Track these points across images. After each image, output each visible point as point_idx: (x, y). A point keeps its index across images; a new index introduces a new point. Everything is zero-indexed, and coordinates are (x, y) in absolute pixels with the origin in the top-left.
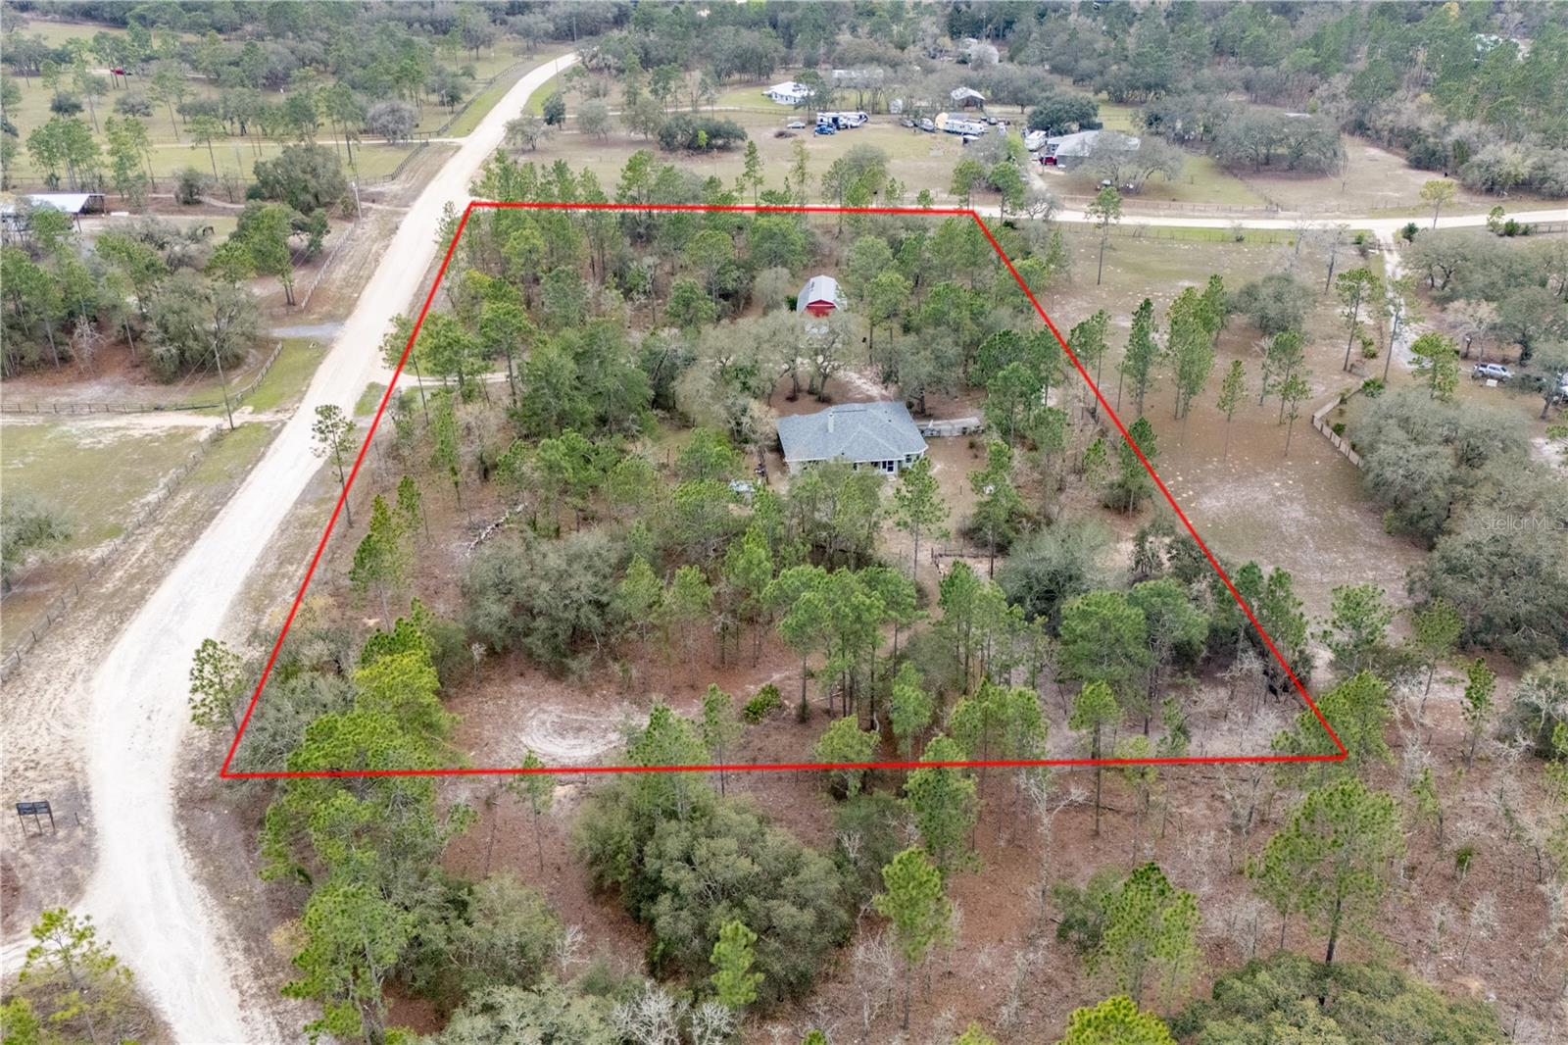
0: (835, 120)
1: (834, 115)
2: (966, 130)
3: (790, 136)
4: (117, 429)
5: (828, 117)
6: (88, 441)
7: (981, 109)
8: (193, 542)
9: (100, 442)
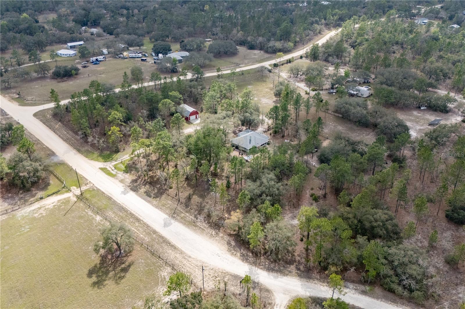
0: (97, 60)
1: (95, 58)
2: (137, 56)
3: (88, 66)
4: (40, 208)
5: (94, 59)
6: (37, 215)
7: (128, 50)
8: (142, 221)
9: (42, 214)
